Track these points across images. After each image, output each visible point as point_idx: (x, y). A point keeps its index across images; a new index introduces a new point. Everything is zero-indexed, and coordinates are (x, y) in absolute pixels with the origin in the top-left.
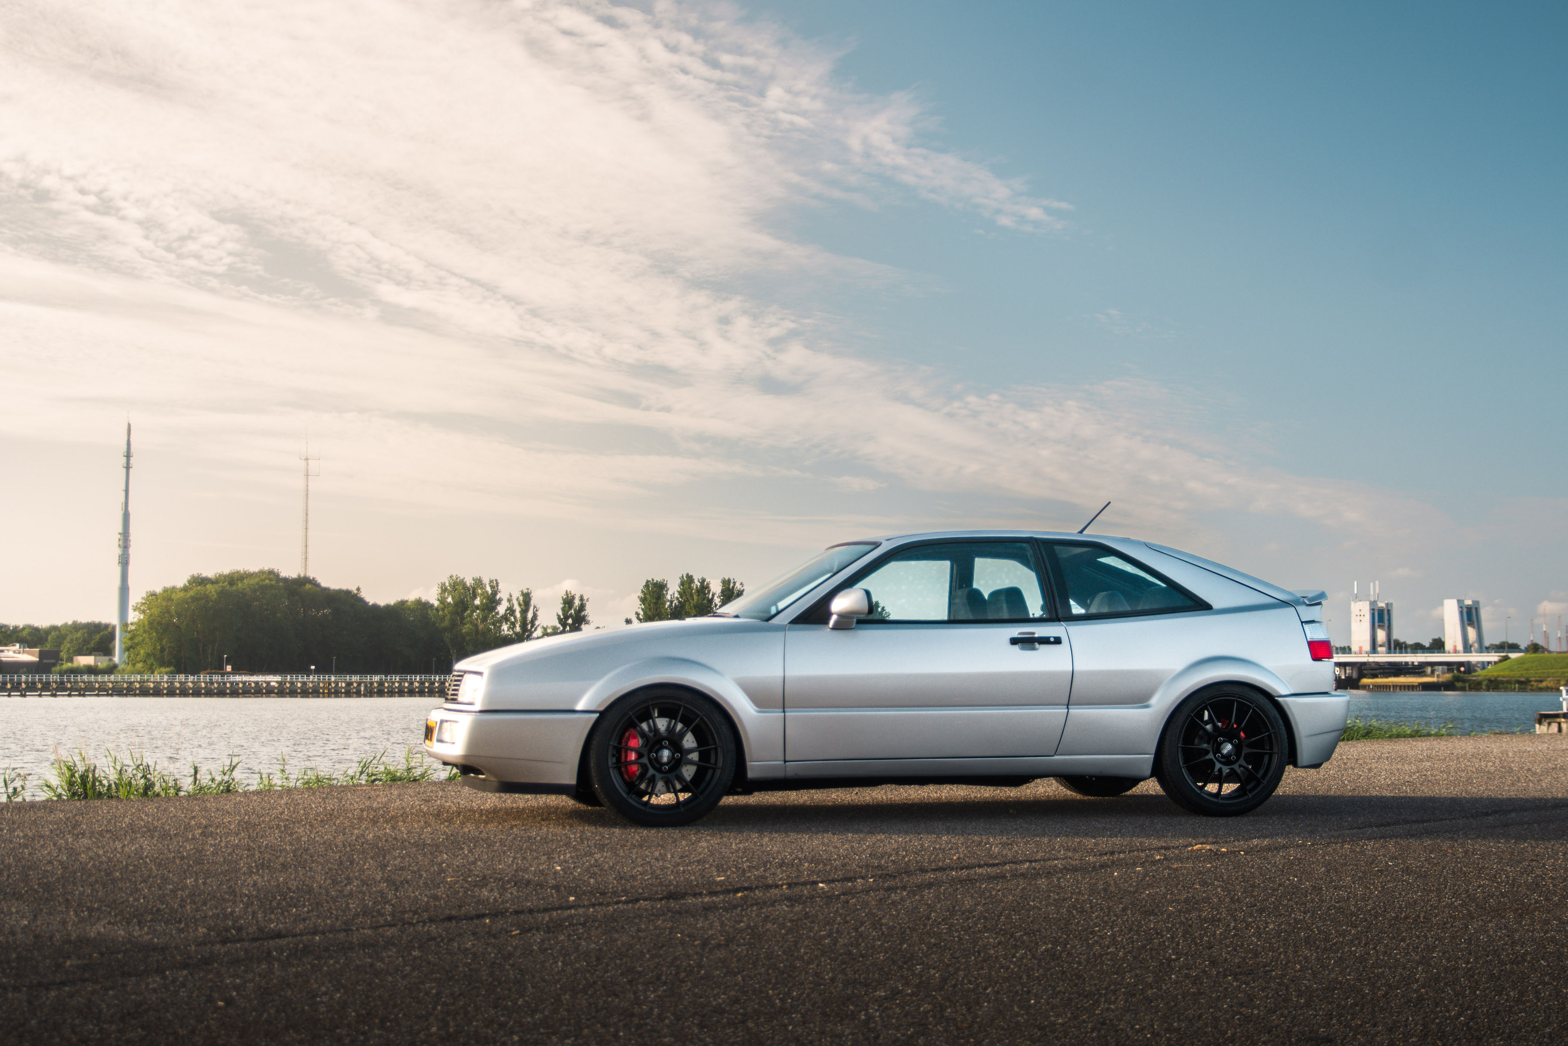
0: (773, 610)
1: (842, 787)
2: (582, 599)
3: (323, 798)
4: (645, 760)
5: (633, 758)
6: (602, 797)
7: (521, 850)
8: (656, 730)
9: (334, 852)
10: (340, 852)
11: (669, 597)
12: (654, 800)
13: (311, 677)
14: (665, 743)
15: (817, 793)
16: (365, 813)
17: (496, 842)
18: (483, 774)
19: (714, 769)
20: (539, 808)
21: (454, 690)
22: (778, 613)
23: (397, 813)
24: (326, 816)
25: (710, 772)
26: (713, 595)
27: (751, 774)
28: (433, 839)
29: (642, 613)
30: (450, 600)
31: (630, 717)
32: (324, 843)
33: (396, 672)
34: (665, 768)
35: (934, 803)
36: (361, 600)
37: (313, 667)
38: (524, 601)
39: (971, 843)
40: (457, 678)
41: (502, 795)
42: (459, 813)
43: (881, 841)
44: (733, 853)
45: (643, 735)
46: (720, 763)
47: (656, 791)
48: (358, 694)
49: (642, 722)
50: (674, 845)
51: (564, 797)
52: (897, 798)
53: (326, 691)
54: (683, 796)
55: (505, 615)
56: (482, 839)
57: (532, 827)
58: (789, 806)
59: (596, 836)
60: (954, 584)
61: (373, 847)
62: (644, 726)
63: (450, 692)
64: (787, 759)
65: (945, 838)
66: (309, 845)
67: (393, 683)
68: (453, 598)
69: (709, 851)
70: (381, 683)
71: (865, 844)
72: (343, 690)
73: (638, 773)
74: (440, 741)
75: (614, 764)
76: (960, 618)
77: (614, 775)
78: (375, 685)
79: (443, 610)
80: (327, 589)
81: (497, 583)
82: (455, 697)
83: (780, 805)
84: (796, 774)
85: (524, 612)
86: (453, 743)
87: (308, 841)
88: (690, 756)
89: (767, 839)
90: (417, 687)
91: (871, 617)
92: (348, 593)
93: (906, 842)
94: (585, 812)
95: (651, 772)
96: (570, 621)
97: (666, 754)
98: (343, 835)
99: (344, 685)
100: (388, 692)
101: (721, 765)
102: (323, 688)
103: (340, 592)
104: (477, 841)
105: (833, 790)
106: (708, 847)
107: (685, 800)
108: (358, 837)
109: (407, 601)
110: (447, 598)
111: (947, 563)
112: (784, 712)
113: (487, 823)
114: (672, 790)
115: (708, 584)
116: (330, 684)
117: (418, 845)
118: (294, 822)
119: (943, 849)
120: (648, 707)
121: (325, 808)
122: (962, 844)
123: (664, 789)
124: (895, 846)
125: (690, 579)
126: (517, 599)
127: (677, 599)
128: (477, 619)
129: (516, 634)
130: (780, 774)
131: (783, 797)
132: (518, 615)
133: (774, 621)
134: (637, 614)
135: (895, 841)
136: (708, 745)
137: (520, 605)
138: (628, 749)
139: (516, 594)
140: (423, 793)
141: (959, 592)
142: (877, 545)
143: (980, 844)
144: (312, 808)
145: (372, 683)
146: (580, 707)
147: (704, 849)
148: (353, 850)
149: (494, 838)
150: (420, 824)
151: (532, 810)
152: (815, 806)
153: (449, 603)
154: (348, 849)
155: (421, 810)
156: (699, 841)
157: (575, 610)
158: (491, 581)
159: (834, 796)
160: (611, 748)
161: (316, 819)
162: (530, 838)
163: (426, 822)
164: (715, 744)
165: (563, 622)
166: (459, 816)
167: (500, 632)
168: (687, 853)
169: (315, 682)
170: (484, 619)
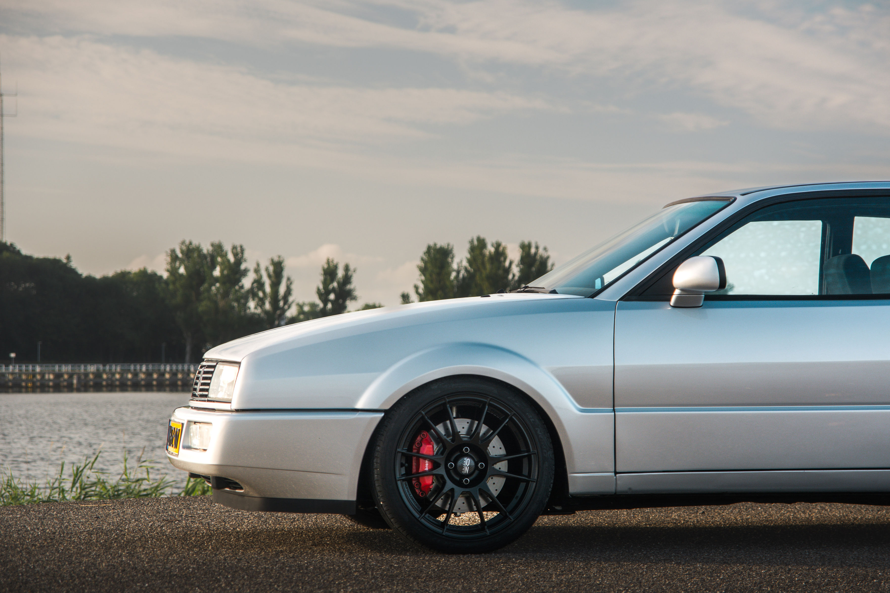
0: (598, 285)
1: (683, 505)
2: (347, 268)
3: (40, 518)
4: (441, 471)
5: (427, 469)
6: (389, 517)
7: (291, 582)
8: (455, 434)
9: (59, 585)
10: (68, 585)
11: (455, 266)
12: (454, 521)
13: (11, 368)
14: (466, 450)
15: (653, 513)
16: (94, 537)
17: (259, 573)
18: (241, 488)
19: (528, 482)
20: (308, 530)
21: (203, 384)
22: (604, 288)
23: (134, 537)
24: (46, 540)
25: (523, 485)
26: (511, 263)
27: (573, 488)
28: (181, 569)
29: (421, 286)
30: (182, 270)
31: (423, 417)
32: (47, 574)
33: (116, 361)
34: (466, 481)
35: (803, 525)
36: (73, 272)
37: (13, 355)
38: (275, 271)
39: (854, 577)
40: (206, 370)
41: (262, 513)
42: (211, 536)
43: (737, 572)
44: (554, 587)
45: (439, 439)
46: (535, 475)
47: (455, 509)
48: (70, 388)
49: (437, 424)
50: (479, 576)
51: (338, 516)
52: (754, 519)
53: (30, 385)
54: (490, 515)
55: (252, 288)
56: (242, 569)
57: (302, 553)
58: (619, 528)
59: (383, 565)
60: (827, 249)
61: (107, 579)
62: (440, 428)
63: (199, 387)
64: (617, 471)
65: (819, 570)
66: (28, 577)
67: (113, 374)
68: (186, 268)
69: (523, 584)
70: (98, 375)
71: (719, 577)
72: (51, 384)
73: (432, 487)
74: (188, 448)
75: (403, 475)
76: (837, 293)
77: (403, 489)
78: (91, 376)
79: (174, 283)
80: (29, 258)
81: (242, 251)
82: (206, 393)
83: (607, 527)
84: (630, 489)
85: (276, 285)
86: (205, 450)
87: (27, 572)
88: (497, 466)
89: (595, 570)
90: (142, 380)
91: (721, 292)
92: (56, 262)
93: (770, 575)
94: (366, 534)
95: (449, 485)
96: (332, 296)
97: (467, 463)
98: (70, 564)
99: (52, 377)
100: (107, 386)
101: (536, 477)
102: (27, 381)
103: (46, 260)
104: (236, 572)
105: (673, 508)
106: (522, 580)
107: (491, 520)
108: (88, 567)
109: (129, 273)
110: (179, 268)
111: (819, 224)
112: (614, 411)
113: (246, 549)
114: (475, 508)
115: (504, 248)
116: (34, 376)
117: (163, 577)
118: (7, 549)
119: (819, 585)
120: (444, 405)
121: (44, 530)
122: (842, 578)
123: (465, 506)
124: (757, 579)
125: (482, 243)
126: (267, 269)
127: (466, 269)
128: (216, 295)
129: (266, 312)
130: (610, 489)
131: (611, 517)
132: (268, 289)
133: (600, 297)
134: (416, 288)
135: (757, 574)
136: (520, 452)
137: (269, 276)
138: (420, 457)
139: (265, 264)
140: (163, 512)
141: (835, 260)
142: (730, 201)
143: (865, 578)
144: (27, 531)
145: (86, 375)
146: (360, 405)
147: (517, 582)
148: (84, 583)
149: (257, 567)
150: (163, 550)
151: (300, 532)
152: (652, 528)
153: (181, 275)
154: (77, 581)
155: (163, 533)
156: (510, 572)
157: (338, 283)
158: (234, 248)
159: (674, 516)
160: (399, 455)
161: (33, 545)
162: (300, 567)
163: (170, 548)
164: (528, 450)
165: (323, 296)
166: (211, 540)
167: (245, 310)
168: (496, 587)
169: (16, 373)
170: (226, 295)
